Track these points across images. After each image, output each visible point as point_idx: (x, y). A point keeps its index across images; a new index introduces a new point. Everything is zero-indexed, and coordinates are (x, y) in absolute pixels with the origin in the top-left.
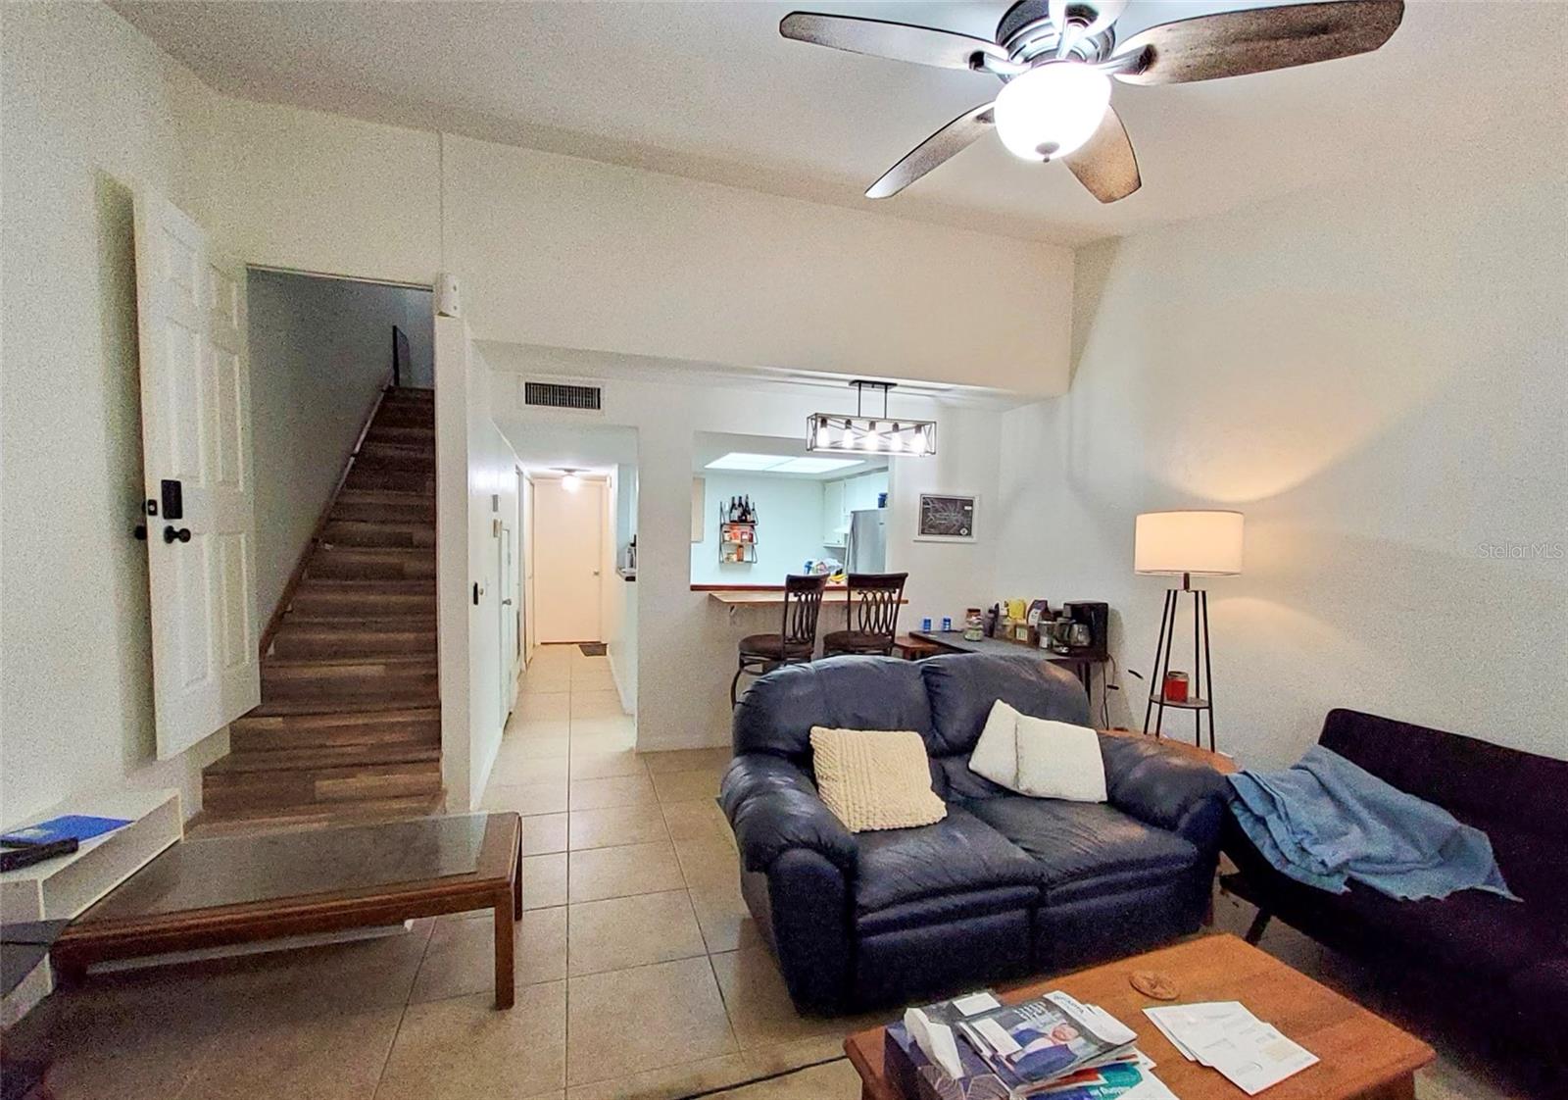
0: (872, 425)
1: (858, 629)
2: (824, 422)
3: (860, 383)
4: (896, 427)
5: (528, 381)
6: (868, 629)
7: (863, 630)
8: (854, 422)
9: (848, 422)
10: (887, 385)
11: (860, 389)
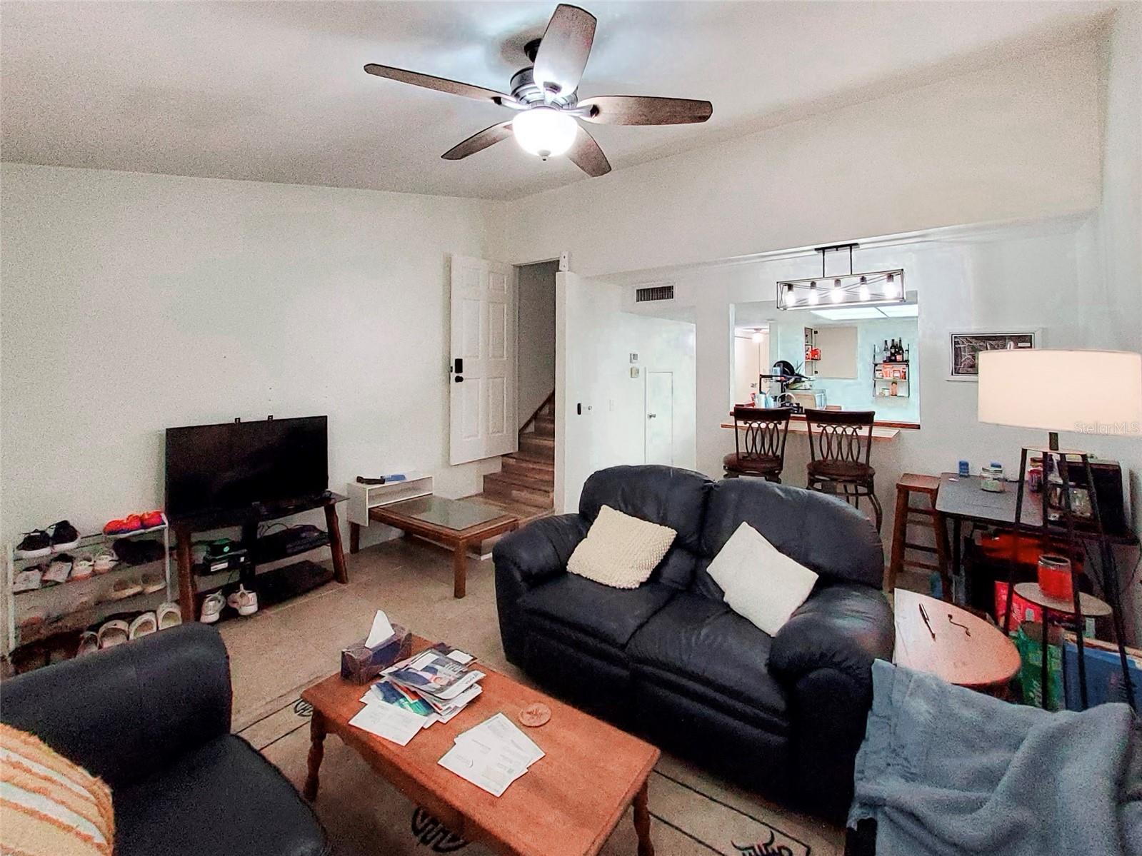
0: (838, 282)
1: (822, 458)
2: (790, 287)
3: (823, 249)
4: (863, 279)
5: (638, 288)
6: (830, 457)
7: (825, 459)
8: (818, 283)
9: (813, 284)
10: (851, 246)
11: (824, 255)
